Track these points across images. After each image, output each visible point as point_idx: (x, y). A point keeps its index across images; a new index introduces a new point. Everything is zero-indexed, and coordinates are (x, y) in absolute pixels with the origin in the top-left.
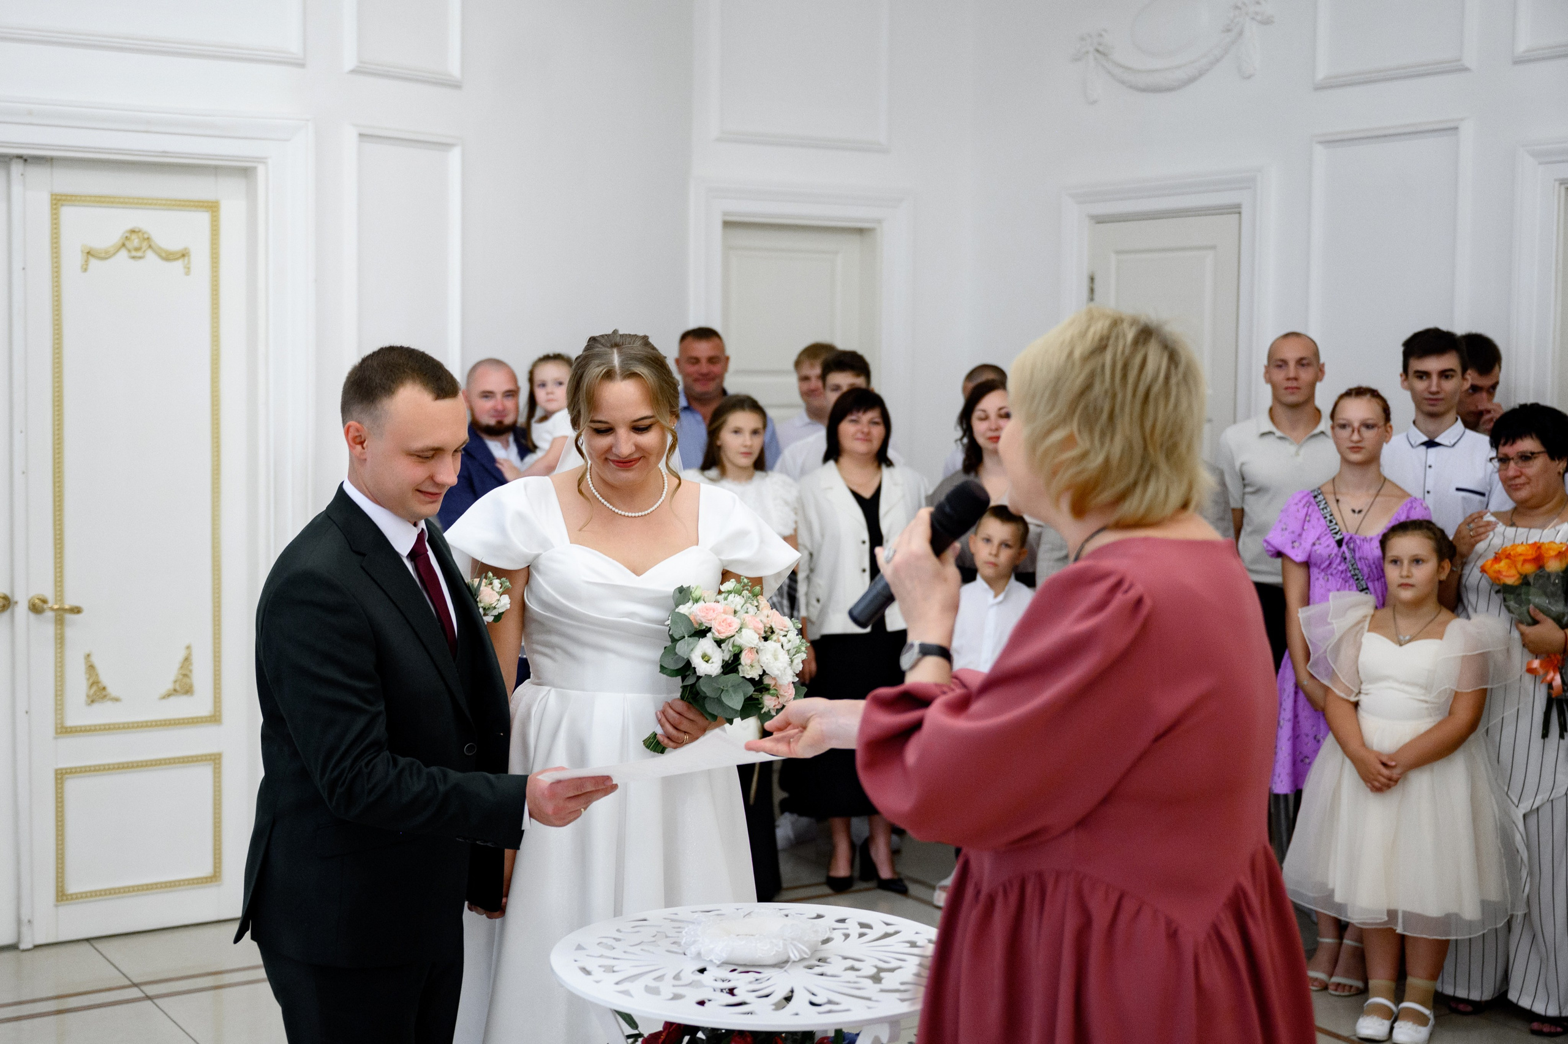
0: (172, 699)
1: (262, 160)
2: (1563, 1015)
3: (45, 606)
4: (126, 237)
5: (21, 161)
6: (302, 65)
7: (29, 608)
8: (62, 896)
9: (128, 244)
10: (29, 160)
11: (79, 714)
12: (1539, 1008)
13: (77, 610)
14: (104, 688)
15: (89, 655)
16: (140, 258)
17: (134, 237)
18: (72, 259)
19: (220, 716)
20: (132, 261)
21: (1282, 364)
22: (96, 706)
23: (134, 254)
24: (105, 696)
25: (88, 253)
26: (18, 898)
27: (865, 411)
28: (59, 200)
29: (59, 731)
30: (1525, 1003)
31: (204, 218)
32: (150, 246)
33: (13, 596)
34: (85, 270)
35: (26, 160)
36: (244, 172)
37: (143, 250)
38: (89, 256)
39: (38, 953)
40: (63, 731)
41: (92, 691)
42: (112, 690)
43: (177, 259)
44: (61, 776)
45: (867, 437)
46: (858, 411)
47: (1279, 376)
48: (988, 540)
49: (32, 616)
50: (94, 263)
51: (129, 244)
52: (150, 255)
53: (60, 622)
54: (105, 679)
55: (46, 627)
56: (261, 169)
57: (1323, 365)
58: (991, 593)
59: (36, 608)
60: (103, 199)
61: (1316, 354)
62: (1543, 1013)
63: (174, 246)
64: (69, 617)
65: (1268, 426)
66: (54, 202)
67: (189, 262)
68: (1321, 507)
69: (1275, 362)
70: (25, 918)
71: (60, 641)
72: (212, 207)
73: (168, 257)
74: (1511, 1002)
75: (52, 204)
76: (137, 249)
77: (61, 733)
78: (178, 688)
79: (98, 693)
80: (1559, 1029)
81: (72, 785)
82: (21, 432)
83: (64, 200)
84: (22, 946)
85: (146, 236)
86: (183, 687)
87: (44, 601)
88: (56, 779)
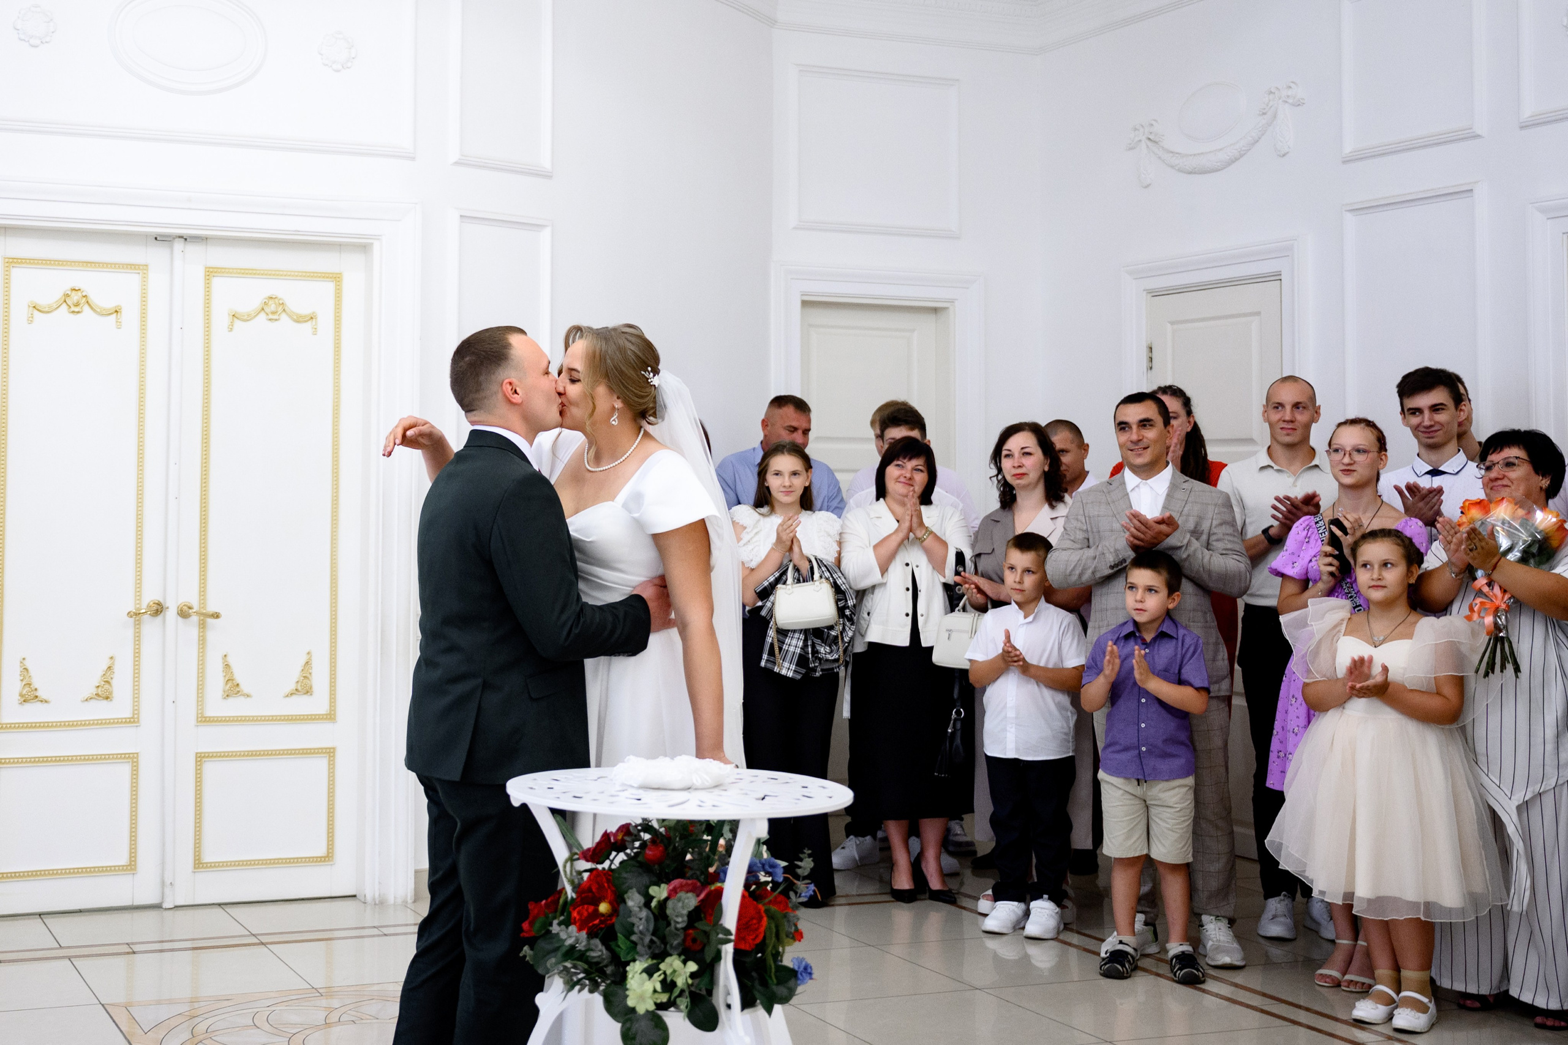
0: (294, 697)
1: (377, 237)
2: (1565, 1008)
3: (190, 611)
4: (265, 302)
5: (182, 240)
6: (413, 159)
7: (178, 613)
8: (199, 864)
9: (265, 307)
10: (188, 239)
11: (217, 706)
12: (1541, 1002)
13: (216, 616)
14: (238, 685)
15: (225, 656)
16: (276, 320)
17: (271, 302)
18: (220, 319)
19: (335, 714)
20: (269, 323)
21: (1279, 406)
22: (230, 700)
23: (271, 316)
24: (239, 692)
25: (234, 315)
26: (163, 863)
27: (910, 459)
28: (212, 272)
29: (200, 719)
30: (1527, 998)
31: (330, 286)
32: (284, 310)
33: (165, 603)
34: (231, 330)
35: (186, 239)
36: (363, 248)
37: (279, 314)
38: (235, 319)
39: (179, 913)
40: (204, 720)
41: (228, 687)
42: (245, 687)
43: (306, 321)
44: (201, 758)
45: (910, 482)
46: (905, 458)
47: (1275, 416)
48: (1012, 568)
49: (180, 619)
50: (237, 323)
51: (267, 310)
52: (284, 316)
53: (202, 626)
54: (239, 677)
55: (190, 630)
56: (376, 245)
57: (1319, 407)
58: (1021, 614)
59: (184, 613)
60: (247, 271)
61: (1313, 398)
62: (1545, 1007)
63: (305, 311)
64: (210, 621)
65: (1266, 461)
66: (208, 273)
67: (316, 324)
68: (1320, 532)
69: (1274, 405)
70: (168, 882)
71: (202, 642)
72: (336, 278)
73: (299, 319)
74: (1513, 998)
75: (206, 275)
76: (273, 313)
77: (201, 721)
78: (299, 688)
79: (233, 689)
80: (1563, 1024)
81: (209, 767)
82: (176, 464)
83: (216, 272)
84: (165, 906)
85: (281, 302)
86: (304, 688)
87: (190, 608)
88: (196, 762)
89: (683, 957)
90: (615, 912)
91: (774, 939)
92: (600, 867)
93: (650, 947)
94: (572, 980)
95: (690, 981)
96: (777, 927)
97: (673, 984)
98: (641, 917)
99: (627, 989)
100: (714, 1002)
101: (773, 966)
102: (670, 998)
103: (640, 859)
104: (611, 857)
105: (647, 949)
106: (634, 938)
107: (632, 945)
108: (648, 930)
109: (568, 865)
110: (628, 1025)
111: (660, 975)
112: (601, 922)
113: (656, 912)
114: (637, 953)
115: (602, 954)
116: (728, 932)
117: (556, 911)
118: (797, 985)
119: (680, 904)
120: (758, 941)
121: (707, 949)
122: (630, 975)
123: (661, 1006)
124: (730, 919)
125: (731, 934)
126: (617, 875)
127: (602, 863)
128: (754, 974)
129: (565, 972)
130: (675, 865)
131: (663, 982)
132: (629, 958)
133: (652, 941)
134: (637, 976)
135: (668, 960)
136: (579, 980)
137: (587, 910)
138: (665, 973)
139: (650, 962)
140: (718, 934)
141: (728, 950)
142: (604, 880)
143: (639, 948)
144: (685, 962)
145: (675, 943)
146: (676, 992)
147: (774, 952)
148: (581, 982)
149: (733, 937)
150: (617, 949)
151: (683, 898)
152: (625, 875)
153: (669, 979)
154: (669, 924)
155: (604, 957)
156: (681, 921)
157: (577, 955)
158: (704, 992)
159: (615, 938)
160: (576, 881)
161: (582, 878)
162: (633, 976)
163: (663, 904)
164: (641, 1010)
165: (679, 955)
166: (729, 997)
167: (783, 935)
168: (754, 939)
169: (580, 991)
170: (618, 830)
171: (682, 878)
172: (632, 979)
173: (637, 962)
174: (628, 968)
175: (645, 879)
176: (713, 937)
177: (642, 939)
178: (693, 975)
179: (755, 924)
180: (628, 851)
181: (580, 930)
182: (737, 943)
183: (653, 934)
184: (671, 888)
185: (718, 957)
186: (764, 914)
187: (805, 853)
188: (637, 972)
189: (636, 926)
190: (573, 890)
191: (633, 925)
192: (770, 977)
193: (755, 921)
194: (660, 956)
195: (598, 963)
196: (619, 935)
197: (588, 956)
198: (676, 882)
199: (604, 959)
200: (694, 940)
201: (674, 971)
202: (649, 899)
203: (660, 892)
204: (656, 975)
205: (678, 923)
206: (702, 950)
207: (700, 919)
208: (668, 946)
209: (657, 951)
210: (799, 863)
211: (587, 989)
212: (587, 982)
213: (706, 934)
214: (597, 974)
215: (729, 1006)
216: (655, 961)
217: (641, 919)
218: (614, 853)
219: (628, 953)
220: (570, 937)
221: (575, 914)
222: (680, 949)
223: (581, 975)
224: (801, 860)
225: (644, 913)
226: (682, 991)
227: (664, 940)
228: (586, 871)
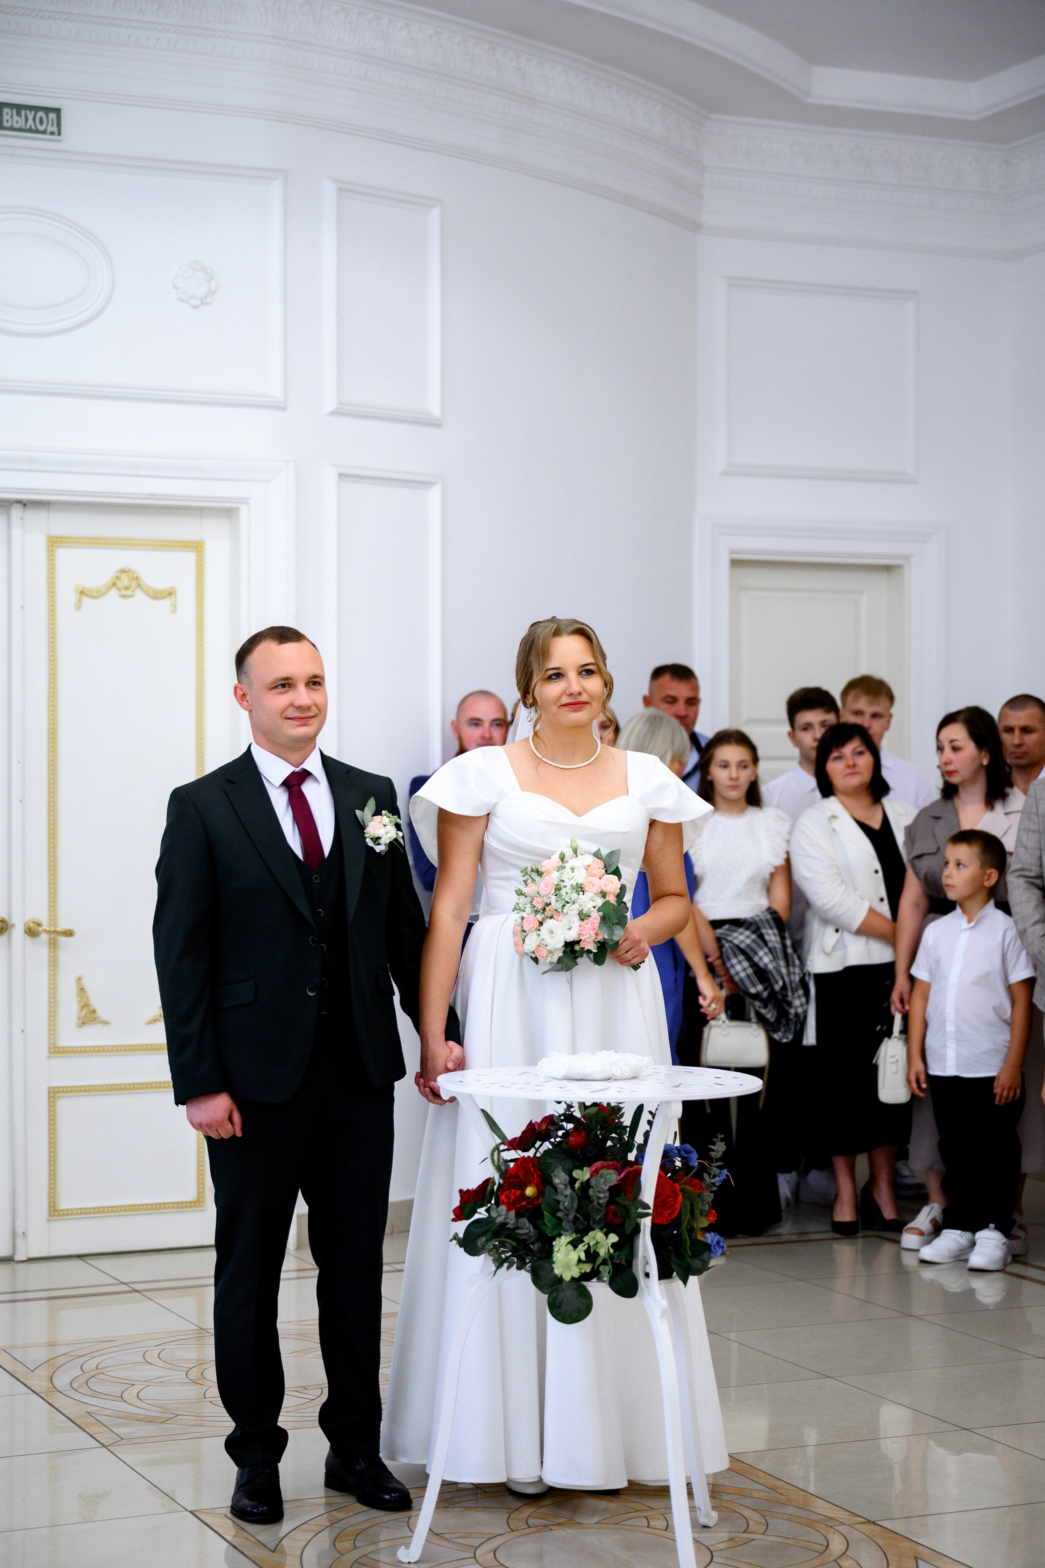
1: (245, 500)
3: (40, 929)
4: (117, 577)
5: (20, 506)
6: (283, 409)
7: (25, 932)
8: (54, 1211)
9: (117, 582)
10: (28, 505)
11: (70, 1036)
13: (69, 933)
14: (94, 1012)
15: (80, 979)
16: (130, 596)
17: (124, 576)
18: (66, 596)
20: (123, 601)
22: (86, 1029)
23: (124, 593)
24: (95, 1019)
25: (81, 592)
26: (14, 1211)
28: (56, 542)
29: (52, 1051)
31: (190, 558)
32: (139, 585)
33: (10, 919)
34: (79, 607)
35: (25, 505)
36: (226, 510)
37: (132, 589)
38: (82, 595)
39: (33, 1267)
40: (56, 1051)
41: (83, 1014)
42: (102, 1014)
43: (164, 598)
44: (54, 1094)
49: (27, 938)
50: (86, 601)
51: (120, 584)
52: (138, 592)
53: (53, 946)
54: (95, 1002)
55: (39, 951)
56: (243, 509)
58: (964, 920)
59: (32, 932)
60: (95, 541)
63: (161, 585)
64: (62, 940)
66: (51, 544)
67: (175, 599)
70: (20, 1232)
71: (53, 964)
72: (197, 547)
73: (156, 596)
75: (48, 546)
76: (126, 589)
77: (54, 1052)
79: (89, 1016)
81: (64, 1104)
82: (19, 762)
83: (60, 542)
84: (17, 1258)
85: (135, 575)
87: (39, 925)
88: (49, 1097)
89: (605, 1230)
90: (541, 1193)
91: (688, 1216)
92: (526, 1154)
93: (574, 1224)
94: (501, 1258)
95: (612, 1251)
96: (692, 1206)
97: (597, 1254)
98: (567, 1194)
99: (554, 1263)
100: (634, 1271)
101: (688, 1240)
102: (593, 1267)
103: (563, 1146)
104: (537, 1145)
105: (572, 1225)
106: (560, 1214)
107: (557, 1222)
108: (571, 1208)
109: (496, 1153)
110: (554, 1295)
111: (585, 1245)
112: (528, 1203)
113: (579, 1193)
114: (563, 1229)
115: (530, 1231)
116: (646, 1206)
117: (483, 1199)
118: (710, 1258)
119: (602, 1180)
120: (673, 1217)
121: (627, 1222)
122: (556, 1249)
123: (586, 1277)
124: (648, 1195)
125: (649, 1208)
126: (542, 1161)
127: (528, 1150)
128: (670, 1247)
129: (495, 1250)
130: (596, 1150)
131: (587, 1252)
132: (555, 1233)
133: (575, 1217)
134: (563, 1249)
135: (591, 1234)
136: (507, 1258)
137: (514, 1194)
138: (588, 1244)
139: (574, 1236)
140: (637, 1209)
141: (646, 1223)
142: (531, 1165)
143: (564, 1224)
144: (606, 1235)
145: (598, 1218)
146: (599, 1261)
147: (689, 1227)
148: (510, 1260)
149: (651, 1211)
150: (543, 1227)
151: (605, 1175)
152: (549, 1160)
153: (592, 1251)
154: (591, 1202)
155: (532, 1234)
156: (604, 1197)
157: (507, 1232)
158: (624, 1262)
159: (542, 1217)
160: (503, 1168)
161: (509, 1166)
162: (559, 1250)
163: (586, 1185)
164: (567, 1277)
165: (601, 1229)
166: (647, 1266)
167: (697, 1212)
168: (670, 1215)
169: (508, 1268)
170: (542, 1121)
171: (603, 1161)
172: (557, 1252)
173: (563, 1237)
174: (554, 1243)
175: (569, 1164)
176: (632, 1210)
177: (567, 1215)
178: (614, 1245)
179: (672, 1201)
180: (552, 1140)
181: (508, 1210)
182: (655, 1216)
183: (578, 1211)
184: (593, 1169)
185: (637, 1229)
186: (680, 1193)
187: (718, 1137)
188: (562, 1245)
189: (561, 1203)
190: (501, 1177)
191: (558, 1202)
192: (686, 1250)
193: (671, 1199)
194: (585, 1231)
195: (525, 1240)
196: (545, 1213)
197: (517, 1234)
198: (598, 1164)
199: (530, 1237)
200: (615, 1214)
201: (597, 1243)
202: (573, 1181)
203: (583, 1175)
204: (580, 1246)
205: (599, 1198)
206: (622, 1225)
207: (619, 1195)
208: (591, 1222)
209: (580, 1227)
210: (713, 1147)
211: (515, 1266)
212: (515, 1259)
213: (626, 1209)
214: (525, 1251)
215: (647, 1275)
216: (578, 1235)
217: (566, 1196)
218: (538, 1143)
219: (554, 1230)
220: (500, 1216)
221: (503, 1198)
222: (602, 1224)
223: (509, 1254)
224: (714, 1144)
225: (568, 1191)
226: (604, 1262)
227: (587, 1217)
228: (512, 1161)
